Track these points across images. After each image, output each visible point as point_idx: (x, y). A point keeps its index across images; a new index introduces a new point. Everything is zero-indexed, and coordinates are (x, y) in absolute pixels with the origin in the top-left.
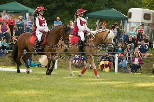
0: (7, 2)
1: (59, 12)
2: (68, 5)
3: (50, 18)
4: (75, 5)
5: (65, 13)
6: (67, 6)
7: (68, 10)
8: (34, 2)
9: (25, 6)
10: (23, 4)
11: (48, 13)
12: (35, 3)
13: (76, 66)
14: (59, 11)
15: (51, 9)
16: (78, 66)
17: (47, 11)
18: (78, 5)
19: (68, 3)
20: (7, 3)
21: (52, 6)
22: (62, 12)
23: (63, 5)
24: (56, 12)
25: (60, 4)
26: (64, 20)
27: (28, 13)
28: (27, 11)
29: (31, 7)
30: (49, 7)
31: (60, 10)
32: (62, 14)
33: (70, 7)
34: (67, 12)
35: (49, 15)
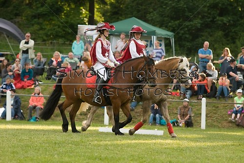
0: (120, 18)
1: (206, 34)
2: (222, 21)
3: (191, 45)
4: (233, 21)
5: (216, 35)
6: (220, 22)
7: (221, 30)
8: (165, 17)
9: (150, 24)
10: (146, 21)
11: (187, 36)
12: (167, 19)
13: (237, 123)
14: (207, 31)
15: (194, 28)
16: (241, 124)
17: (187, 32)
18: (238, 20)
19: (222, 18)
20: (121, 20)
21: (196, 24)
22: (211, 33)
23: (213, 21)
24: (201, 33)
25: (207, 20)
26: (215, 46)
27: (155, 37)
28: (154, 33)
29: (161, 27)
30: (190, 25)
31: (209, 30)
32: (211, 36)
33: (225, 24)
34: (220, 33)
35: (191, 38)
